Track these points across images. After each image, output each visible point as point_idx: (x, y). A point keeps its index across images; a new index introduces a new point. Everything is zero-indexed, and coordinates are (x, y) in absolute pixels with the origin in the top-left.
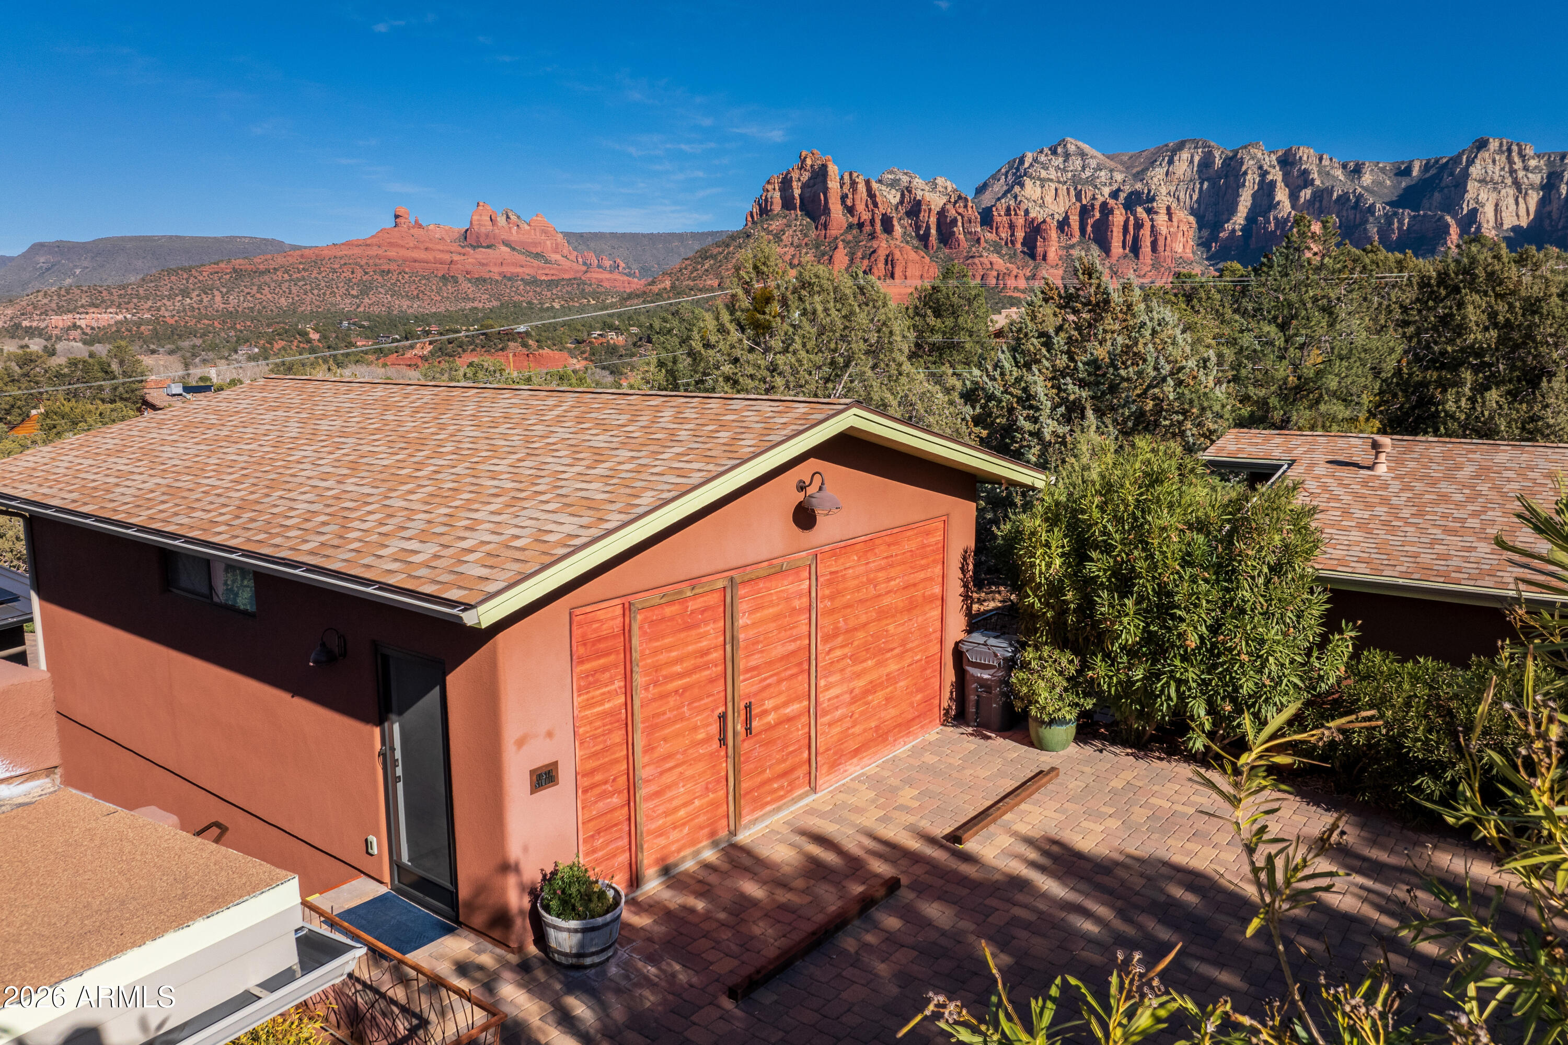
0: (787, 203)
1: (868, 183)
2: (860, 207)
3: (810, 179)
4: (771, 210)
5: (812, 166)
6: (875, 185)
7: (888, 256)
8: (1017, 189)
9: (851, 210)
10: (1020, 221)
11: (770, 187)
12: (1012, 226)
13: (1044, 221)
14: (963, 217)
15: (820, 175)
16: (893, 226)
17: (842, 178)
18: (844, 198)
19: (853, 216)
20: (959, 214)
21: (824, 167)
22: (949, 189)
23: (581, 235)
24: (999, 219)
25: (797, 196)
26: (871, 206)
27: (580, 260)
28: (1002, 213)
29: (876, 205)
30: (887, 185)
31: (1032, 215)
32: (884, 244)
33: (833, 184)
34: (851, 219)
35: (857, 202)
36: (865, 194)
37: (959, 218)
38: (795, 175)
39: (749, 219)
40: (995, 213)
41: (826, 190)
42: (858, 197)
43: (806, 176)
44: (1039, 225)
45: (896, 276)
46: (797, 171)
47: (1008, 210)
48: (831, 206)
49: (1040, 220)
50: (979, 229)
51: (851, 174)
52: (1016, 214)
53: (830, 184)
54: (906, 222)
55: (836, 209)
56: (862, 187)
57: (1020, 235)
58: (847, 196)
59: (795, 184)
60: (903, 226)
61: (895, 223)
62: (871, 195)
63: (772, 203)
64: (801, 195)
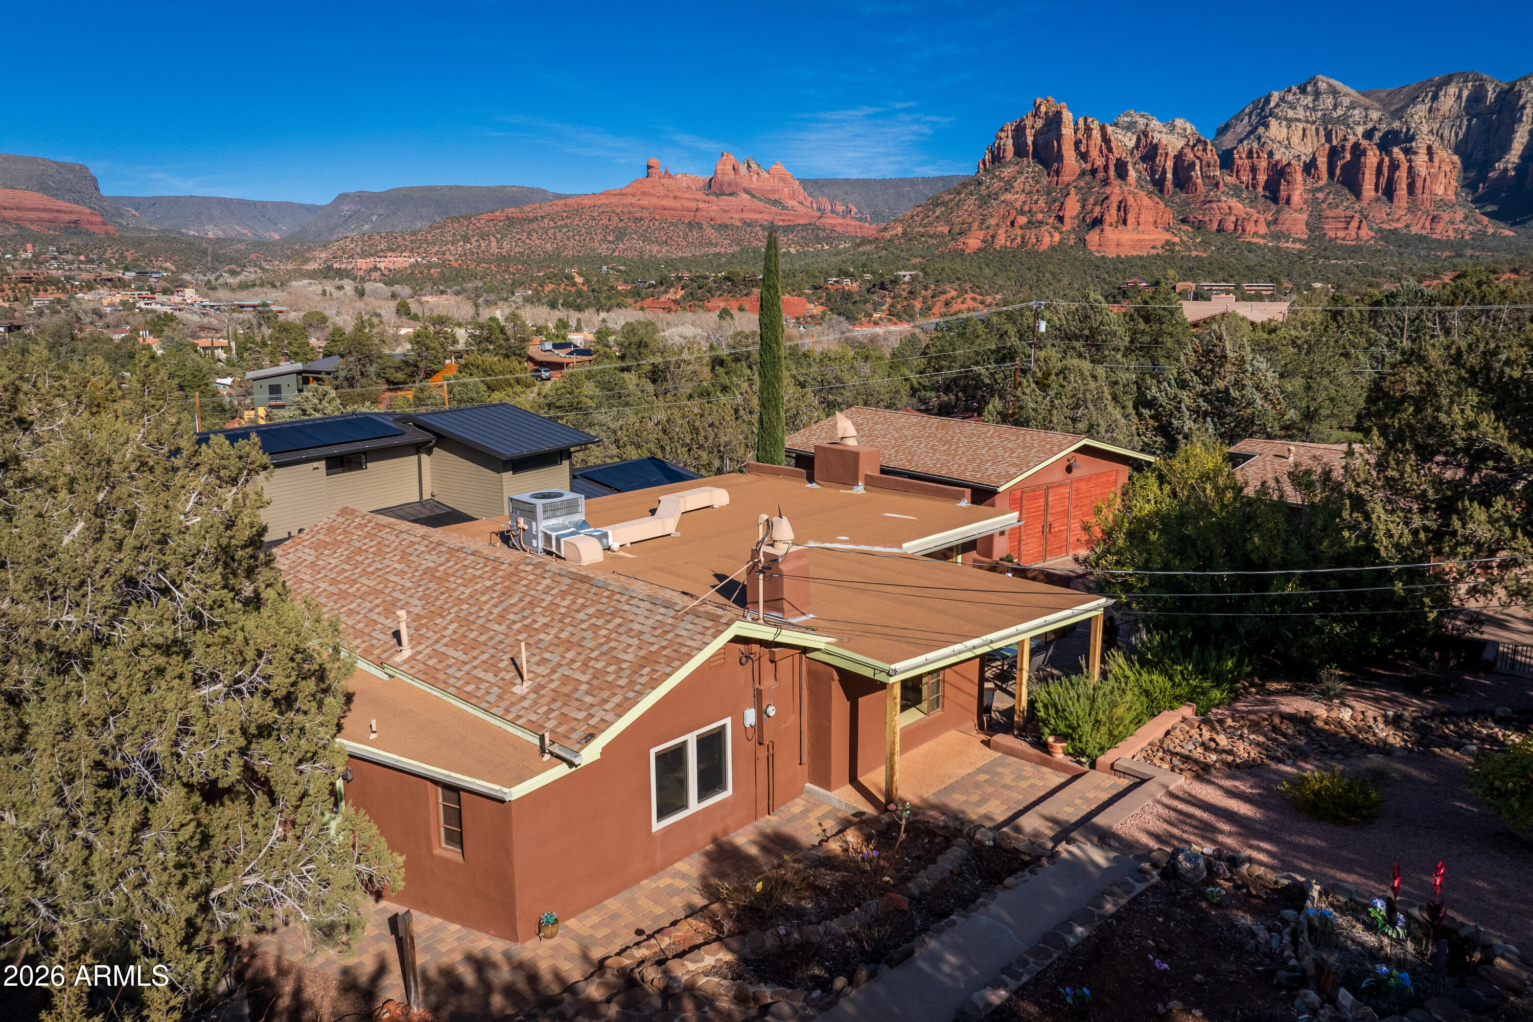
0: (1020, 151)
1: (1103, 128)
2: (1094, 153)
3: (1044, 125)
4: (1003, 157)
5: (1046, 113)
6: (1110, 129)
7: (1121, 202)
8: (1261, 130)
9: (1084, 156)
10: (1263, 164)
11: (1003, 135)
12: (1254, 170)
13: (1289, 164)
14: (1201, 161)
15: (1054, 121)
16: (1127, 171)
17: (1076, 124)
18: (1077, 143)
19: (1086, 162)
20: (1198, 158)
21: (1059, 114)
22: (1189, 131)
23: (816, 182)
24: (1240, 162)
25: (1030, 143)
26: (1105, 151)
27: (815, 205)
28: (1244, 156)
29: (1110, 150)
30: (1123, 128)
31: (1277, 157)
32: (1117, 191)
33: (1067, 131)
34: (1084, 165)
35: (1092, 148)
36: (1099, 139)
37: (1197, 162)
38: (1029, 123)
39: (981, 166)
40: (1236, 156)
41: (1059, 137)
42: (1092, 143)
43: (1040, 123)
44: (1283, 168)
45: (1129, 222)
46: (1031, 118)
47: (1250, 154)
48: (1064, 152)
49: (1284, 163)
50: (1218, 173)
51: (1085, 120)
52: (1258, 157)
53: (1064, 131)
54: (1142, 166)
55: (1069, 155)
56: (1096, 134)
57: (1262, 178)
58: (1080, 142)
59: (1028, 131)
60: (1137, 171)
61: (1130, 167)
62: (1106, 140)
63: (1004, 150)
64: (1034, 142)
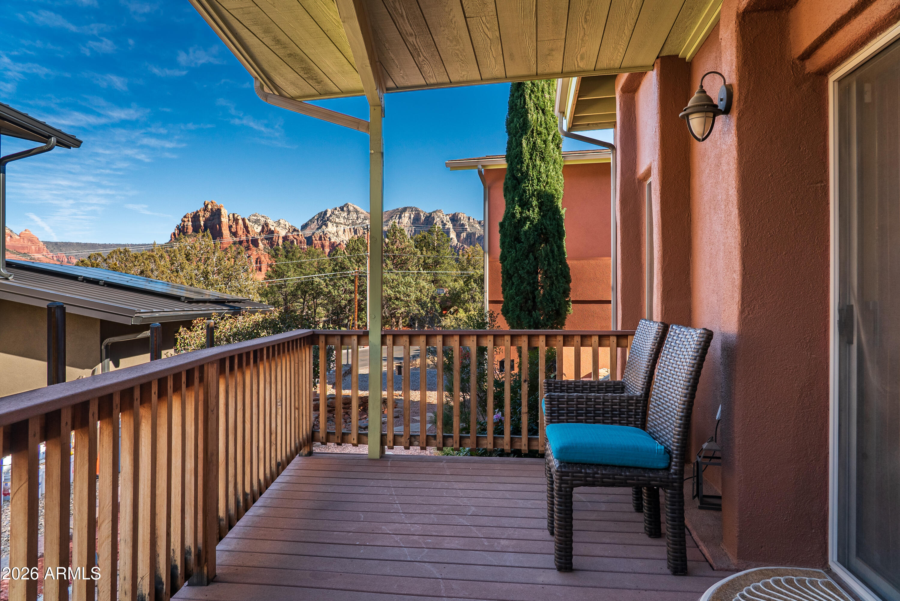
0: (196, 229)
1: (243, 220)
2: (240, 232)
3: (211, 216)
4: (187, 232)
5: (211, 209)
6: (247, 221)
7: (257, 259)
8: (324, 227)
9: (235, 234)
10: (327, 243)
11: (186, 220)
12: (323, 246)
13: (340, 244)
14: (297, 240)
15: (217, 214)
16: (259, 243)
17: (229, 216)
18: (230, 227)
19: (236, 237)
20: (295, 238)
21: (219, 210)
22: (287, 226)
23: (56, 243)
24: (316, 242)
25: (202, 225)
26: (245, 232)
27: (55, 258)
28: (318, 239)
29: (248, 232)
30: (253, 222)
31: (333, 240)
32: (255, 253)
33: (224, 220)
34: (235, 239)
35: (239, 230)
36: (242, 226)
37: (295, 240)
38: (201, 214)
39: (173, 236)
40: (314, 239)
41: (220, 223)
42: (239, 227)
43: (208, 215)
44: (337, 246)
45: (262, 270)
46: (203, 212)
47: (320, 237)
48: (223, 231)
49: (338, 243)
50: (306, 247)
51: (234, 215)
52: (325, 240)
53: (223, 219)
54: (265, 242)
55: (226, 232)
56: (240, 222)
57: (327, 250)
58: (231, 226)
59: (201, 219)
60: (263, 244)
61: (260, 242)
62: (246, 227)
63: (187, 228)
64: (204, 225)
